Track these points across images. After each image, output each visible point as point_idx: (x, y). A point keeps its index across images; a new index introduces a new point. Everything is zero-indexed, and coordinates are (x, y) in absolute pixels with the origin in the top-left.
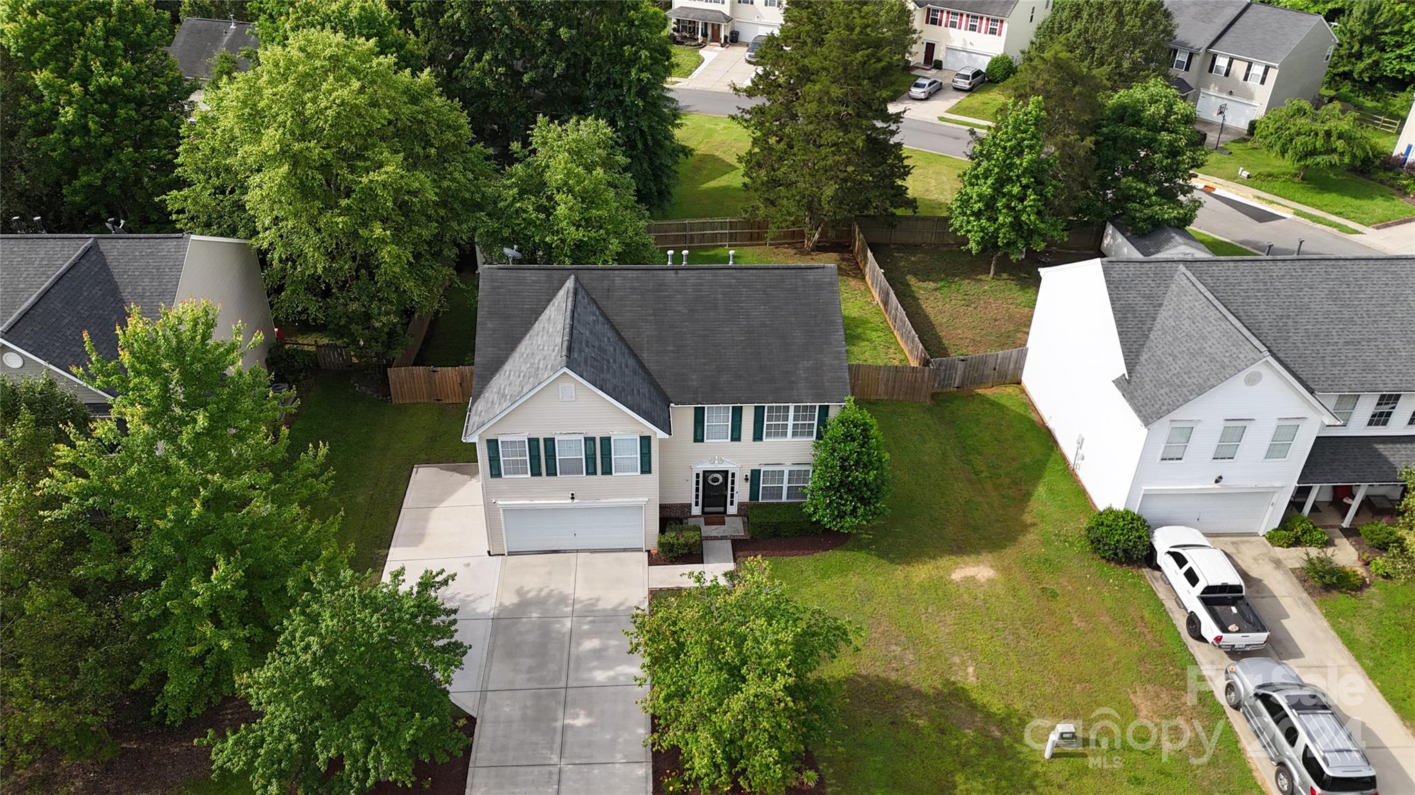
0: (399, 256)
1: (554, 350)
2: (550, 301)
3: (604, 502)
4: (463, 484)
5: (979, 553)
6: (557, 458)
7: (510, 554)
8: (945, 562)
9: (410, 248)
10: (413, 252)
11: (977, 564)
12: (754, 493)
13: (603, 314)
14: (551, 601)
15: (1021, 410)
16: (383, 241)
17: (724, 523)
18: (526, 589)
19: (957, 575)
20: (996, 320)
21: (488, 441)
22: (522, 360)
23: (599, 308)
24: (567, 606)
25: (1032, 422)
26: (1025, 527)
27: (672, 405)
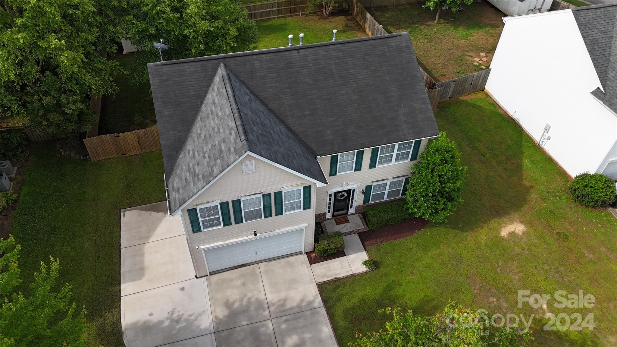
0: (74, 58)
1: (231, 134)
2: (208, 86)
3: (277, 231)
4: (160, 220)
5: (509, 214)
6: (243, 211)
7: (212, 274)
8: (493, 223)
9: (81, 50)
10: (84, 54)
11: (512, 222)
12: (366, 200)
13: (252, 92)
14: (252, 308)
15: (492, 108)
16: (59, 48)
17: (348, 221)
18: (231, 300)
19: (504, 233)
20: (450, 50)
21: (189, 211)
22: (201, 140)
23: (248, 88)
24: (264, 310)
25: (501, 115)
26: (528, 190)
27: (318, 157)
